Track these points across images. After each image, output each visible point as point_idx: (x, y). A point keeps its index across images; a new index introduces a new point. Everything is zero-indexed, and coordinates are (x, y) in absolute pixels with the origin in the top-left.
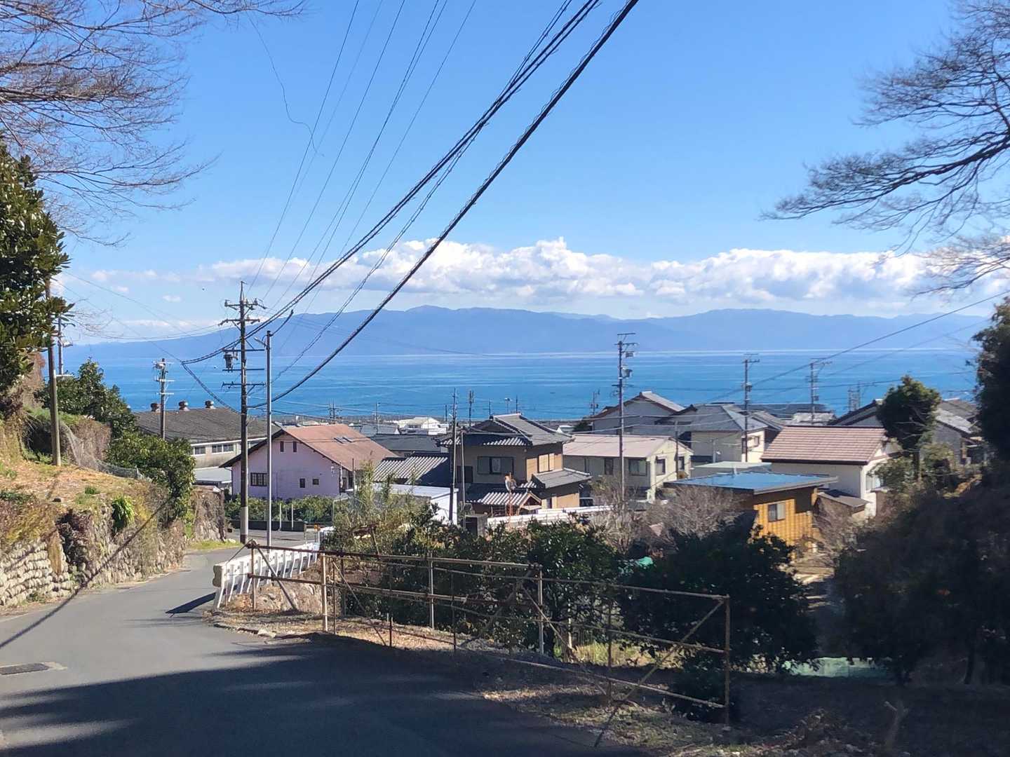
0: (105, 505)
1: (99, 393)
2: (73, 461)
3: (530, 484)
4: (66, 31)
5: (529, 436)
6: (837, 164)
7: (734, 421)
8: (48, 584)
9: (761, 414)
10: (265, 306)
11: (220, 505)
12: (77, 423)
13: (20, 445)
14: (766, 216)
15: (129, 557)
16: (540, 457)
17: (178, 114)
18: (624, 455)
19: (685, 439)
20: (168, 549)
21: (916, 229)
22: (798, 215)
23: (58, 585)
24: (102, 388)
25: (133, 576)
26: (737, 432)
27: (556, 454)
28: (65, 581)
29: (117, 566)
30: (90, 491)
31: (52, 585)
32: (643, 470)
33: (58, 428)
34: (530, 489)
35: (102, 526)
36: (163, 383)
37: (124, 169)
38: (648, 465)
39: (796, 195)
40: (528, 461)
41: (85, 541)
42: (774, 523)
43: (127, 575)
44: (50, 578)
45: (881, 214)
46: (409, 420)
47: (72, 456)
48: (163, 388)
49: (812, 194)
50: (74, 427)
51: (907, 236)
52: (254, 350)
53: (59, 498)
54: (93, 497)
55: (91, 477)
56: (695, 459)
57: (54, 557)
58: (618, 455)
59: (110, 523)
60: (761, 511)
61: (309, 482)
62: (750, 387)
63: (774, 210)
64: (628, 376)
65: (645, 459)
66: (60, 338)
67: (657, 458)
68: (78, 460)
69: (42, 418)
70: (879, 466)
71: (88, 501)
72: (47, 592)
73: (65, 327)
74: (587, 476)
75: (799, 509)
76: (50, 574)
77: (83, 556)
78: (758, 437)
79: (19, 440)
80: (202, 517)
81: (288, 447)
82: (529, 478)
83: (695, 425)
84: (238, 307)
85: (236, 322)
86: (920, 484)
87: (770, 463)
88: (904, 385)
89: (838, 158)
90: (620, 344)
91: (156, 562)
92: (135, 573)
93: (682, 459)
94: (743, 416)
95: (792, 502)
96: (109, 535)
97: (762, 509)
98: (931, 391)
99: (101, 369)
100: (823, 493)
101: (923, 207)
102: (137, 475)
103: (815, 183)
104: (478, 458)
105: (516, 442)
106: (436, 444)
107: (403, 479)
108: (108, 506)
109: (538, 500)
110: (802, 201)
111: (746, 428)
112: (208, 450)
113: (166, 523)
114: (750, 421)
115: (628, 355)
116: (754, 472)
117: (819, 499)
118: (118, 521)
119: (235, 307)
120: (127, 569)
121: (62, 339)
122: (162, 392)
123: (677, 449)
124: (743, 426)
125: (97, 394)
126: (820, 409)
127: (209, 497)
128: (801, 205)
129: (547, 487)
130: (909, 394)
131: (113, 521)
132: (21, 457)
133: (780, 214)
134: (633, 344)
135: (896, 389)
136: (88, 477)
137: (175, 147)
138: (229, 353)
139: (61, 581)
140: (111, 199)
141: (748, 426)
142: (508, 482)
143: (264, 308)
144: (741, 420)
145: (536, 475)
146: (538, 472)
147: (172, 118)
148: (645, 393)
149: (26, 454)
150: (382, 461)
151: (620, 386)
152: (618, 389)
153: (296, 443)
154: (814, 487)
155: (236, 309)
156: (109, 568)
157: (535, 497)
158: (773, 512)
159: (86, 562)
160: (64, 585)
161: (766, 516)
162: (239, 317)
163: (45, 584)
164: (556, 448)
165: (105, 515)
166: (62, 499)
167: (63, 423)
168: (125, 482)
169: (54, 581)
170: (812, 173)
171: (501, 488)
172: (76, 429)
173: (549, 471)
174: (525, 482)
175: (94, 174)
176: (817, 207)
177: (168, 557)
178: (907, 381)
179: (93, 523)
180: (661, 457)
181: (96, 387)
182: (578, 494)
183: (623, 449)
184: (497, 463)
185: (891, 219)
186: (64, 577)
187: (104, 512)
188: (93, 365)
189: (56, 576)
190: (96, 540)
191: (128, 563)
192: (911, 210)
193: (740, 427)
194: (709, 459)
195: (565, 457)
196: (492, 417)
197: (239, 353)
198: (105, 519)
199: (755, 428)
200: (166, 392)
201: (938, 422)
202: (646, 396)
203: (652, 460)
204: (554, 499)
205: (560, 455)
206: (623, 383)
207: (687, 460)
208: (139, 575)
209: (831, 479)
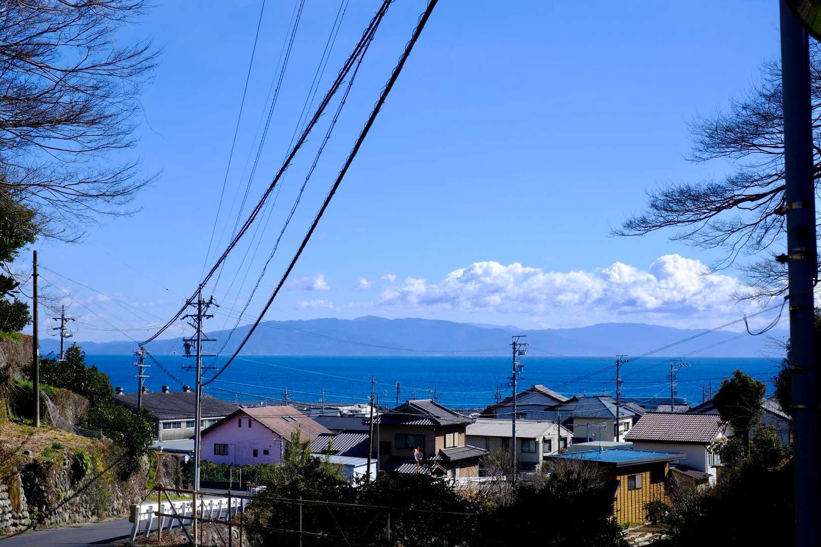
0: (67, 459)
1: (80, 370)
2: (50, 422)
3: (437, 457)
4: (45, 72)
5: (438, 417)
6: (672, 192)
7: (608, 409)
8: (7, 520)
9: (631, 405)
10: (218, 304)
11: (177, 466)
12: (55, 393)
13: (7, 409)
14: (615, 233)
15: (86, 503)
16: (447, 435)
17: (136, 141)
18: (516, 435)
19: (568, 424)
20: (124, 498)
21: (737, 247)
22: (642, 232)
23: (18, 521)
24: (83, 367)
25: (90, 518)
26: (610, 418)
27: (460, 433)
28: (24, 518)
29: (74, 509)
30: (56, 447)
31: (11, 521)
32: (532, 448)
33: (38, 394)
34: (437, 461)
35: (63, 475)
36: (141, 368)
37: (90, 184)
38: (537, 444)
39: (638, 216)
40: (436, 438)
41: (45, 486)
42: (633, 491)
43: (84, 517)
44: (10, 515)
45: (710, 235)
46: (350, 407)
47: (50, 420)
48: (141, 371)
49: (652, 215)
50: (52, 396)
51: (730, 252)
52: (208, 340)
53: (28, 450)
54: (57, 452)
55: (62, 437)
56: (575, 440)
57: (14, 498)
58: (511, 435)
59: (70, 473)
60: (622, 481)
61: (260, 453)
62: (621, 382)
63: (622, 228)
64: (521, 370)
65: (535, 439)
66: (62, 330)
67: (544, 438)
68: (54, 423)
69: (26, 388)
70: (717, 444)
71: (52, 454)
72: (6, 527)
73: (67, 321)
74: (486, 451)
75: (653, 481)
76: (10, 512)
77: (44, 499)
78: (628, 423)
79: (6, 405)
80: (162, 475)
81: (245, 422)
82: (437, 452)
83: (578, 412)
84: (196, 305)
85: (195, 318)
86: (749, 459)
87: (631, 443)
88: (735, 378)
89: (673, 187)
90: (514, 344)
91: (112, 508)
92: (92, 516)
93: (565, 439)
94: (616, 406)
95: (648, 474)
96: (69, 483)
97: (623, 479)
98: (758, 383)
99: (83, 352)
100: (674, 467)
101: (743, 229)
102: (100, 435)
103: (654, 206)
104: (396, 434)
105: (427, 422)
106: (362, 424)
107: (335, 451)
108: (69, 459)
109: (444, 471)
110: (644, 220)
111: (618, 415)
112: (184, 425)
113: (124, 476)
114: (621, 410)
115: (520, 353)
116: (618, 449)
117: (670, 472)
118: (77, 471)
119: (195, 305)
120: (84, 512)
121: (64, 331)
122: (140, 375)
123: (559, 430)
124: (615, 414)
125: (78, 373)
126: (679, 403)
127: (168, 459)
128: (643, 225)
129: (451, 460)
130: (739, 385)
131: (72, 472)
132: (8, 419)
133: (626, 232)
134: (525, 344)
135: (729, 381)
136: (59, 437)
137: (129, 166)
138: (188, 342)
139: (20, 518)
140: (76, 207)
141: (619, 414)
142: (417, 454)
143: (218, 306)
144: (613, 409)
145: (443, 449)
146: (445, 447)
147: (131, 144)
148: (537, 386)
149: (12, 417)
150: (319, 436)
151: (514, 378)
152: (512, 381)
153: (251, 420)
154: (665, 463)
155: (195, 307)
156: (68, 510)
157: (441, 468)
158: (633, 482)
159: (46, 504)
160: (23, 521)
161: (626, 485)
162: (197, 313)
163: (4, 520)
164: (460, 428)
165: (66, 466)
166: (30, 452)
167: (43, 393)
168: (88, 441)
169: (14, 517)
170: (653, 199)
171: (411, 460)
172: (54, 398)
173: (454, 447)
174: (434, 455)
175: (64, 187)
176: (655, 226)
177: (124, 505)
178: (738, 374)
179: (55, 472)
180: (547, 437)
181: (78, 366)
182: (477, 467)
183: (516, 430)
184: (411, 440)
185: (718, 239)
186: (23, 515)
187: (65, 464)
188: (77, 348)
189: (16, 514)
190: (56, 486)
191: (85, 507)
192: (734, 232)
193: (613, 415)
194: (584, 440)
195: (467, 436)
196: (408, 401)
197: (196, 343)
198: (66, 469)
199: (625, 416)
200: (144, 374)
201: (763, 408)
202: (538, 388)
203: (540, 440)
204: (458, 470)
205: (463, 434)
206: (517, 375)
207: (569, 440)
208: (95, 518)
209: (680, 455)
